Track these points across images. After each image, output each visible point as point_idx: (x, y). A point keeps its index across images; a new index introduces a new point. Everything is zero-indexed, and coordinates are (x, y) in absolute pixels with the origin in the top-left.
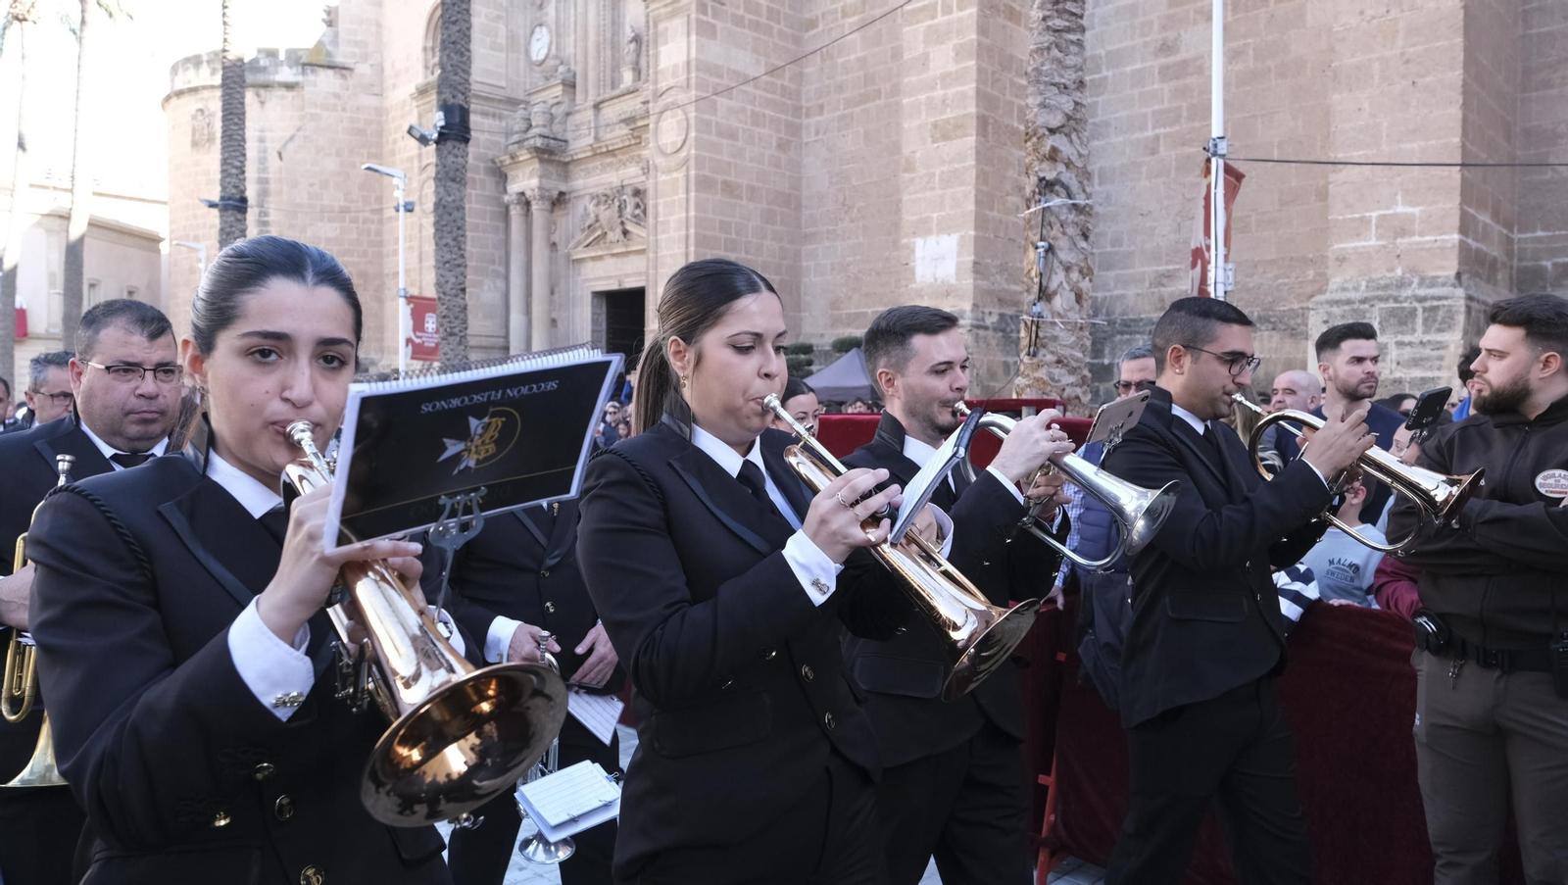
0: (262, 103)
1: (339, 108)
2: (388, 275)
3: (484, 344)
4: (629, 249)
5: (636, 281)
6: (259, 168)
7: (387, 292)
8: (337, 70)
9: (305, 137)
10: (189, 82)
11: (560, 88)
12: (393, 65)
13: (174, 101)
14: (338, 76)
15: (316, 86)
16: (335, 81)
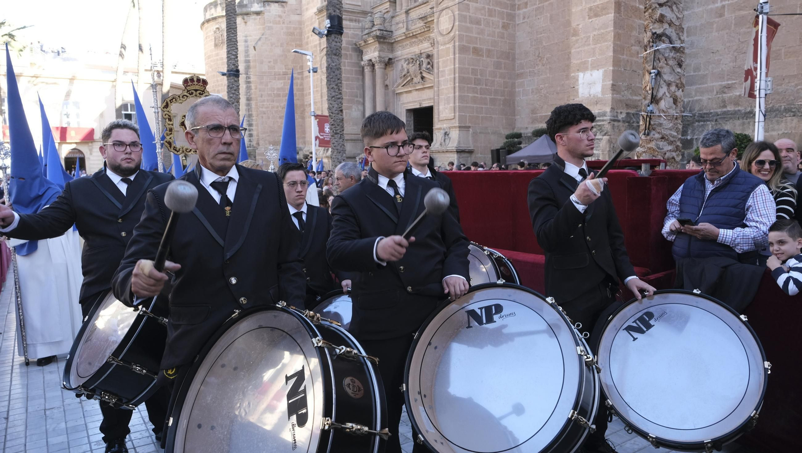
0: (246, 23)
1: (281, 22)
2: (307, 105)
3: (353, 138)
4: (425, 86)
5: (428, 103)
6: (245, 55)
7: (306, 114)
8: (279, 3)
9: (266, 38)
10: (212, 15)
11: (388, 4)
13: (206, 25)
14: (280, 6)
15: (270, 12)
16: (278, 9)
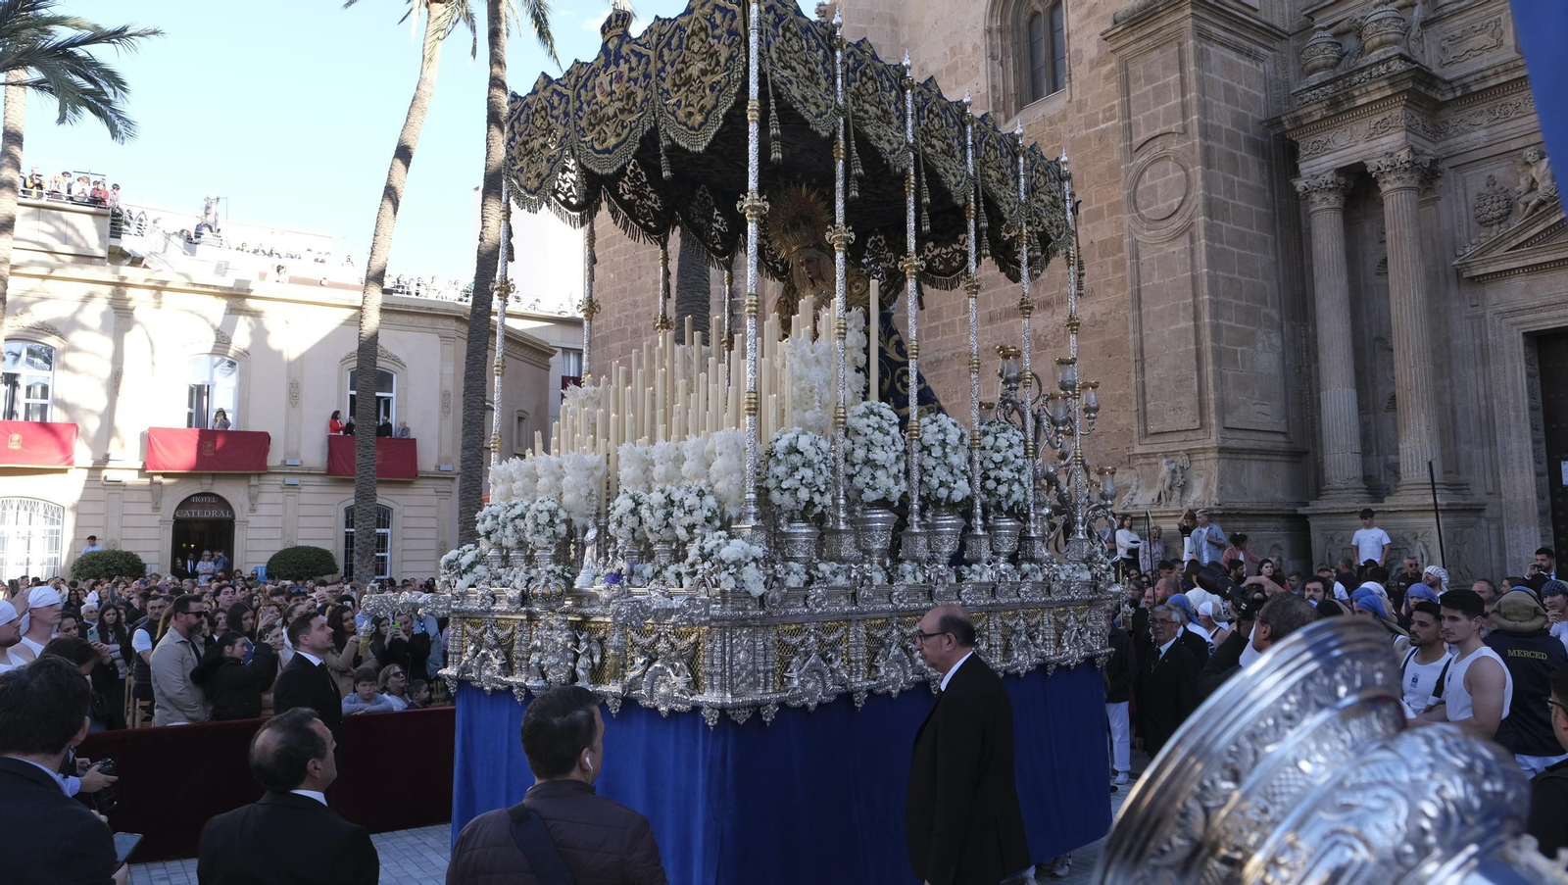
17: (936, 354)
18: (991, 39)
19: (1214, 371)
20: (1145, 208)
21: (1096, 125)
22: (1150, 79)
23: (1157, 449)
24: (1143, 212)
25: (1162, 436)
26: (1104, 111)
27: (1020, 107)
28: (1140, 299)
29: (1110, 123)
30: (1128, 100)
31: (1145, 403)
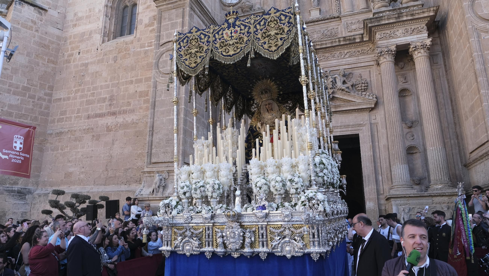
1: (34, 29)
2: (51, 134)
7: (48, 145)
8: (37, 8)
12: (75, 14)
14: (37, 12)
15: (21, 12)
16: (34, 13)
17: (61, 129)
18: (107, 9)
19: (183, 137)
20: (162, 68)
21: (144, 47)
22: (170, 19)
23: (154, 169)
24: (161, 70)
25: (157, 164)
26: (148, 43)
27: (115, 37)
28: (155, 105)
29: (149, 48)
30: (160, 26)
31: (151, 150)
